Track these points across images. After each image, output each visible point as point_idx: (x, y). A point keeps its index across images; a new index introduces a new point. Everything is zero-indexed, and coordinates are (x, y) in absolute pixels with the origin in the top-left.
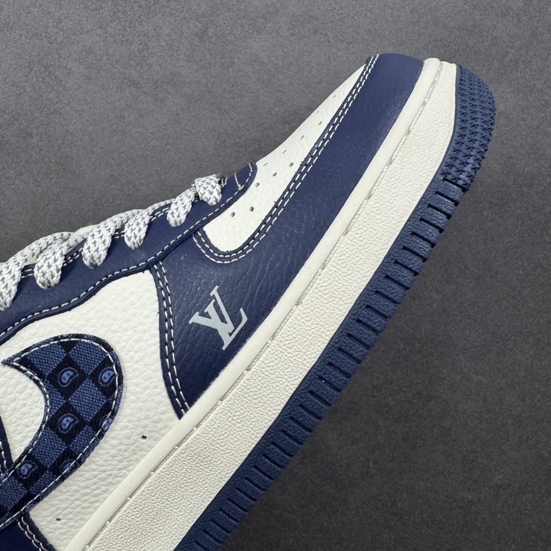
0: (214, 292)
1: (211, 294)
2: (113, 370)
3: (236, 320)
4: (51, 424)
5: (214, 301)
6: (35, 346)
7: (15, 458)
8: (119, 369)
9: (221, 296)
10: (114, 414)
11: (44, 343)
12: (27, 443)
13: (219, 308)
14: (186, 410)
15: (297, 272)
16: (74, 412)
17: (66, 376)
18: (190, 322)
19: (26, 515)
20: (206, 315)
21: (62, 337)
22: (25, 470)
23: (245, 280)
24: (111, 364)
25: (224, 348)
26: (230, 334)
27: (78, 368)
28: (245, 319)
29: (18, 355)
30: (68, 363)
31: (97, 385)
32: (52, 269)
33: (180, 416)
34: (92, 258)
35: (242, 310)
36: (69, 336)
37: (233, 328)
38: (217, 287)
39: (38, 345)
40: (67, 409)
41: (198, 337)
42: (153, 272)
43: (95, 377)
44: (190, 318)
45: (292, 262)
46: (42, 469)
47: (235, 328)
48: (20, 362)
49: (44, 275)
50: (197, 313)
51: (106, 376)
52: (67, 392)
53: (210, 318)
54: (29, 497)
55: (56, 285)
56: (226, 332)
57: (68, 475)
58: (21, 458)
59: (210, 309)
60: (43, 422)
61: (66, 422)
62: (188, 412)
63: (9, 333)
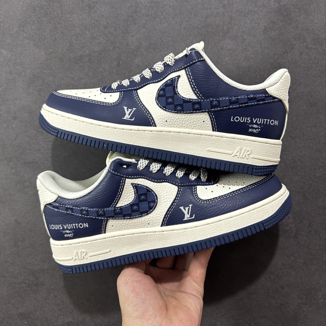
0: (191, 205)
1: (189, 205)
2: (154, 204)
3: (191, 216)
4: (131, 205)
5: (189, 207)
6: (140, 185)
7: (117, 206)
8: (156, 205)
9: (191, 208)
10: (148, 214)
11: (143, 185)
12: (123, 205)
13: (189, 210)
14: (164, 226)
15: (214, 217)
16: (139, 207)
17: (143, 197)
18: (180, 208)
19: (107, 220)
20: (185, 209)
21: (148, 188)
22: (118, 211)
23: (200, 209)
24: (155, 203)
25: (184, 220)
26: (187, 218)
27: (147, 198)
28: (193, 217)
29: (135, 184)
30: (145, 194)
31: (149, 205)
32: (156, 168)
33: (162, 226)
34: (166, 172)
35: (194, 215)
36: (150, 189)
37: (189, 217)
38: (192, 205)
39: (142, 185)
40: (137, 204)
41: (180, 213)
42: (179, 188)
43: (149, 202)
44: (181, 207)
45: (214, 214)
46: (121, 213)
47: (190, 218)
48: (135, 186)
49: (153, 168)
50: (183, 207)
51: (152, 204)
52: (140, 201)
53: (185, 210)
54: (113, 217)
55: (154, 173)
56: (187, 217)
57: (126, 219)
58: (119, 207)
59: (187, 208)
60: (130, 203)
61: (135, 207)
62: (164, 227)
63: (137, 177)
